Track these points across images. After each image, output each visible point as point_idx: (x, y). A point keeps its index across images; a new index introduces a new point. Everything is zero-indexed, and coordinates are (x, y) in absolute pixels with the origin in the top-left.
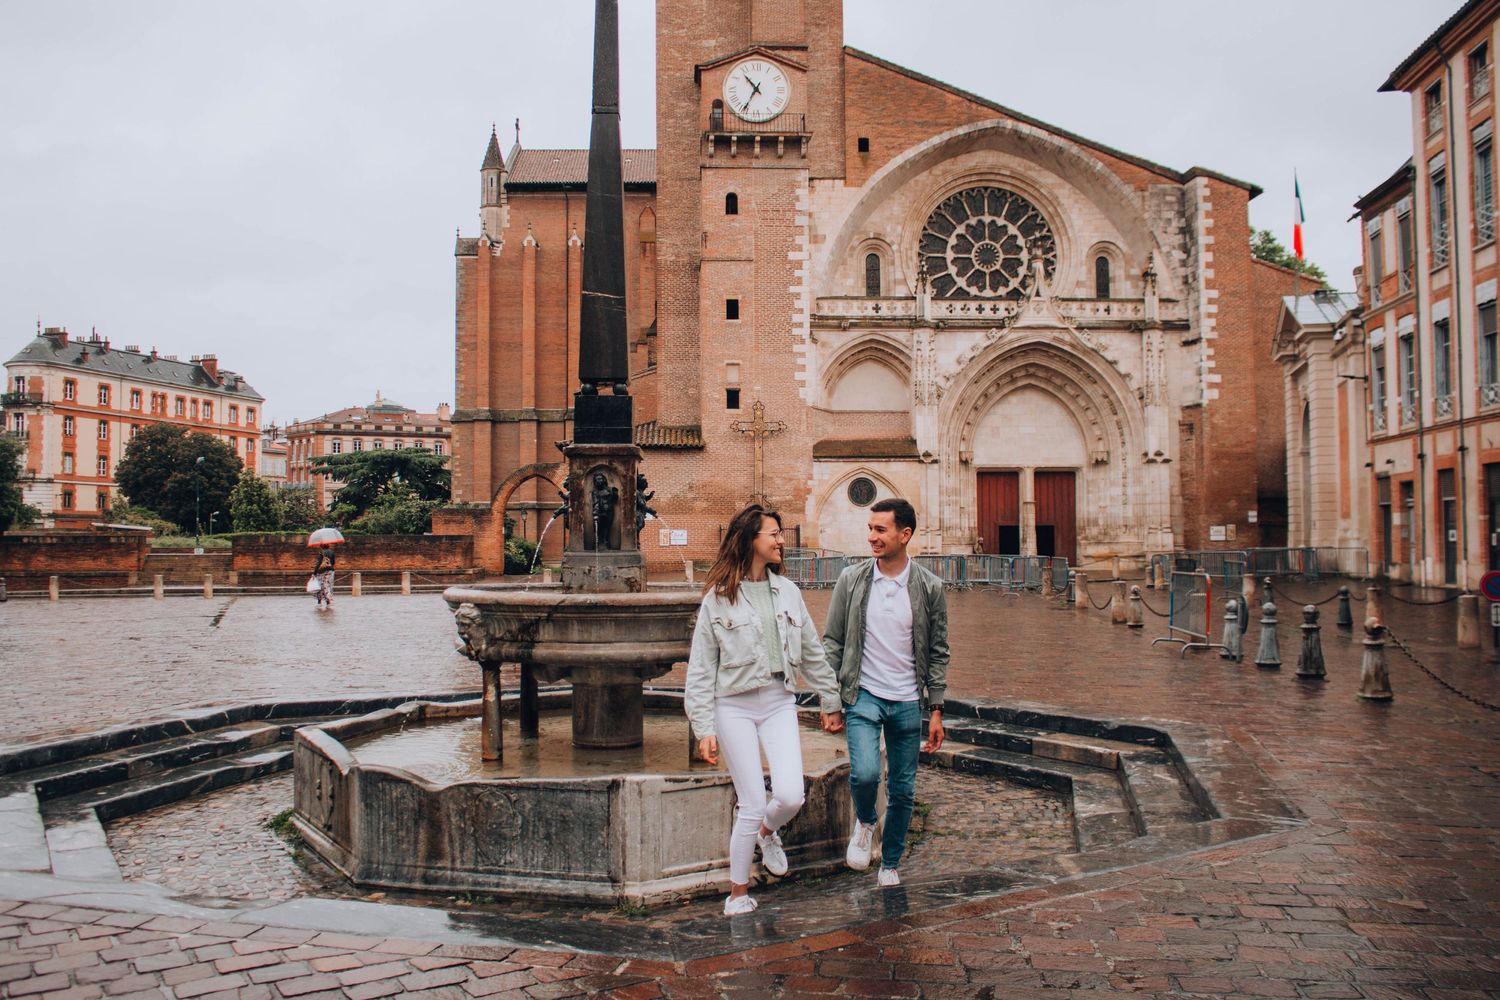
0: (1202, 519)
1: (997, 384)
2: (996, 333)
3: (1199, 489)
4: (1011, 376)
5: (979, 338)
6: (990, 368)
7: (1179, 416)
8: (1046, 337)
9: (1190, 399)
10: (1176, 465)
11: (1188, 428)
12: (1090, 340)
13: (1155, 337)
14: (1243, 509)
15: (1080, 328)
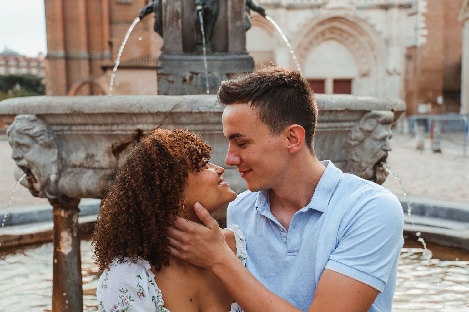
0: (415, 102)
1: (316, 37)
2: (317, 11)
3: (413, 87)
4: (323, 33)
5: (308, 14)
6: (313, 29)
7: (404, 51)
8: (340, 13)
9: (410, 43)
10: (403, 76)
11: (409, 57)
12: (362, 14)
13: (395, 12)
14: (435, 96)
15: (359, 8)
